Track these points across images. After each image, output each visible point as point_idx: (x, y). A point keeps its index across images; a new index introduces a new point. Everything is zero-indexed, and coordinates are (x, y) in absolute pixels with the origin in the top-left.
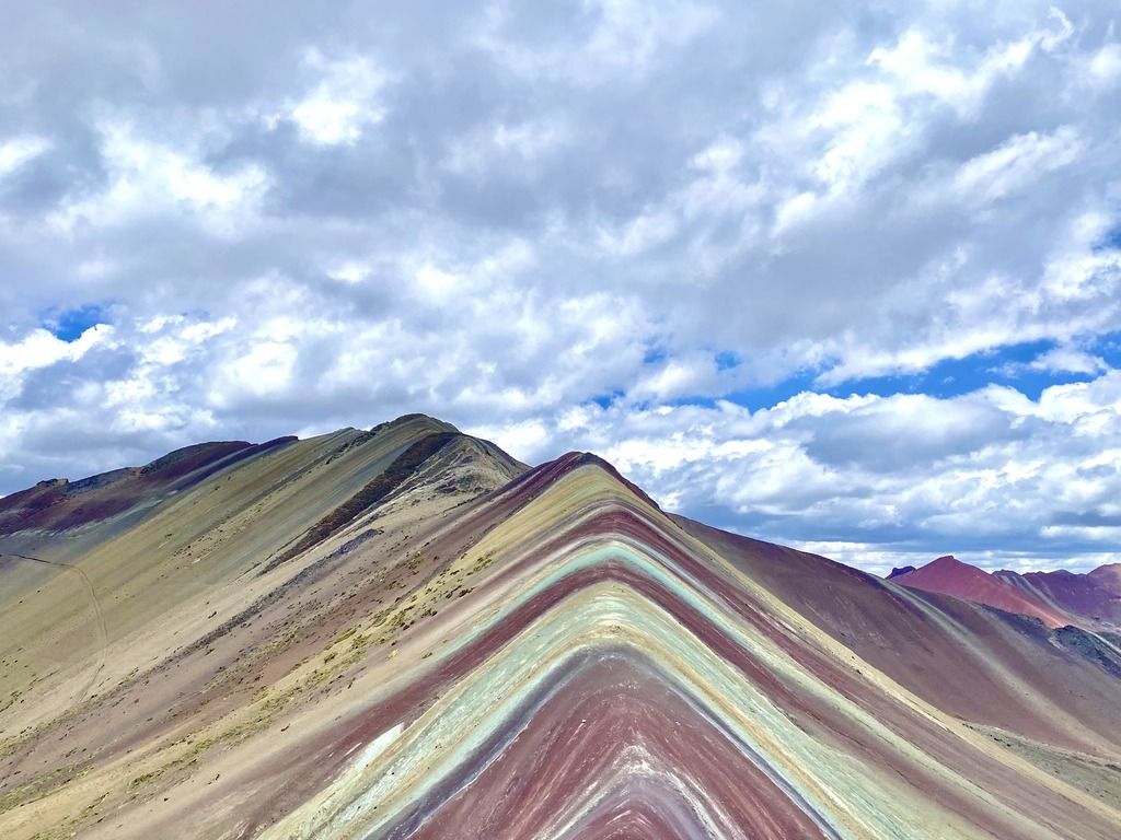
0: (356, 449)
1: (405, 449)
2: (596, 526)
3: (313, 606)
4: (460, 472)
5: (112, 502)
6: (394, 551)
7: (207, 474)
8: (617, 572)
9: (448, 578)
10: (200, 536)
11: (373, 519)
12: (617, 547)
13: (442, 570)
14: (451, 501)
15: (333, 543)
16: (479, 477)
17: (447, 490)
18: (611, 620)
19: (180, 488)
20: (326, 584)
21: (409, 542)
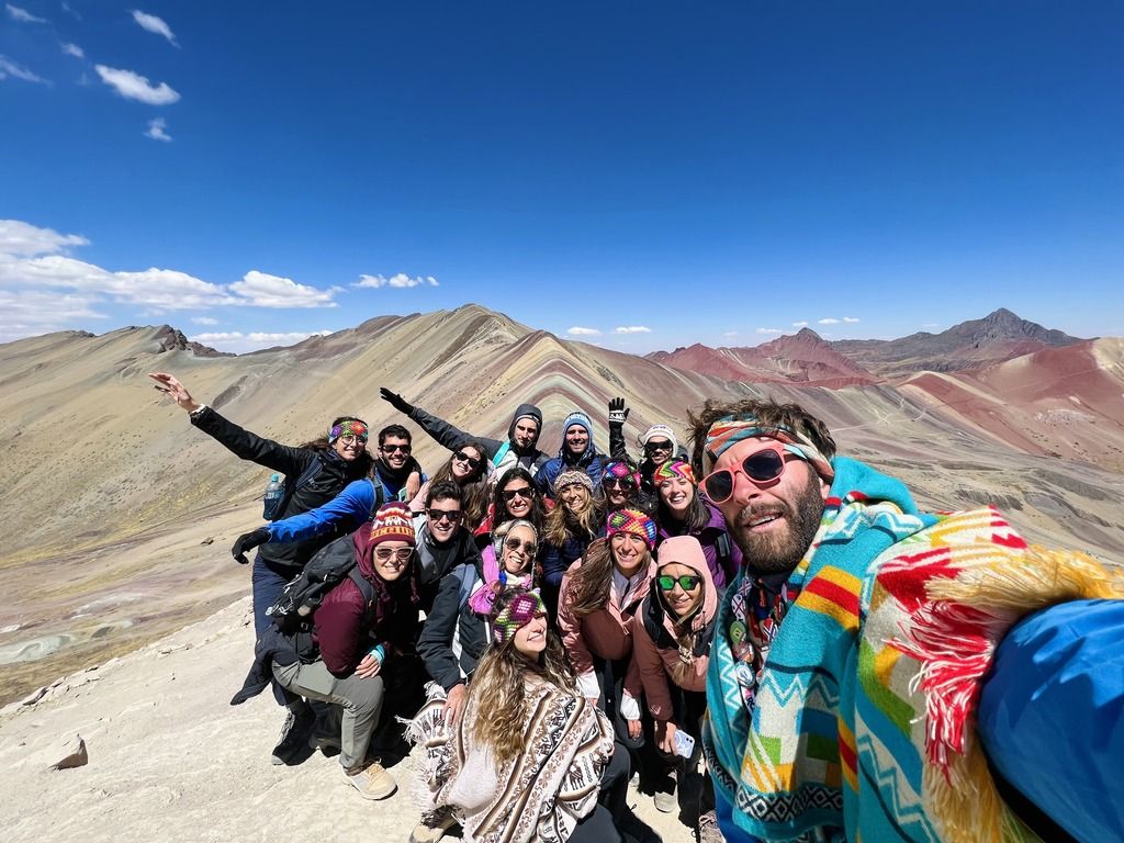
0: (448, 320)
1: (469, 323)
2: (551, 368)
3: (445, 395)
4: (494, 334)
5: (345, 345)
6: (473, 373)
7: (384, 331)
8: (558, 389)
9: (496, 386)
10: (388, 361)
11: (461, 355)
12: (559, 379)
13: (493, 382)
14: (491, 347)
15: (447, 367)
16: (502, 336)
17: (489, 342)
18: (556, 409)
19: (374, 337)
20: (449, 385)
21: (478, 369)
